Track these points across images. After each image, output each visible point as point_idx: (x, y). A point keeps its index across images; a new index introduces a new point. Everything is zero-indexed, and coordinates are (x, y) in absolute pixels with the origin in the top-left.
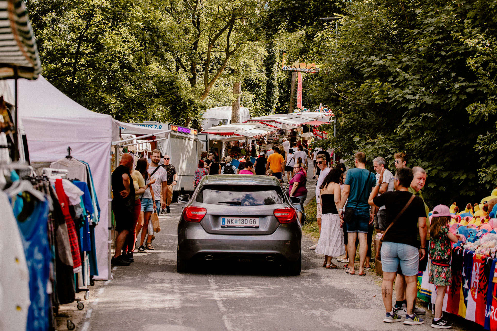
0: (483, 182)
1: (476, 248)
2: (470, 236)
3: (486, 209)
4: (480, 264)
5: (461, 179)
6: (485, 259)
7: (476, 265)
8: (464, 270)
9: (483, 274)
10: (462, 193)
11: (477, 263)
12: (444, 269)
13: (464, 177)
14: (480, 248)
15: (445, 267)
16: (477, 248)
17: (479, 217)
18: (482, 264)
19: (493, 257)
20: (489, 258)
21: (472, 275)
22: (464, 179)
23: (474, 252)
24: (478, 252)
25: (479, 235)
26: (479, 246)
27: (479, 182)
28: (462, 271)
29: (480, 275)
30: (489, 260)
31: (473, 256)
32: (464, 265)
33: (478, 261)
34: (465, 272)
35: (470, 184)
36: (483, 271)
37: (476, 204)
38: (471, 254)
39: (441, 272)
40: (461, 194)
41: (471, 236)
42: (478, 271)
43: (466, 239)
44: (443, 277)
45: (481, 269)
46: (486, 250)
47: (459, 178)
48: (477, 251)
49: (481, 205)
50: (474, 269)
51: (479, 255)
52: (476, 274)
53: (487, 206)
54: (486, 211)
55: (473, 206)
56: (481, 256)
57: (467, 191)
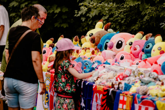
0: (79, 15)
1: (95, 79)
2: (85, 68)
3: (93, 41)
4: (101, 95)
5: (55, 12)
6: (108, 91)
7: (96, 96)
8: (83, 101)
9: (105, 105)
10: (57, 25)
11: (98, 94)
12: (66, 100)
13: (58, 11)
14: (99, 80)
15: (67, 98)
16: (97, 79)
17: (89, 49)
18: (104, 95)
19: (116, 88)
20: (112, 89)
21: (93, 106)
22: (58, 12)
23: (94, 83)
24: (98, 84)
25: (94, 66)
26: (98, 77)
27: (75, 15)
28: (81, 102)
29: (102, 106)
30: (112, 91)
31: (94, 87)
32: (83, 96)
33: (100, 92)
34: (84, 103)
35: (64, 17)
36: (105, 101)
37: (83, 36)
38: (91, 86)
39: (63, 104)
40: (55, 26)
41: (87, 68)
42: (99, 102)
43: (82, 71)
44: (65, 108)
45: (102, 100)
46: (107, 81)
47: (53, 12)
48: (97, 82)
49: (88, 37)
50: (94, 99)
51: (99, 86)
52: (97, 105)
53: (94, 38)
54: (93, 43)
55: (80, 38)
56: (103, 87)
57: (61, 24)
